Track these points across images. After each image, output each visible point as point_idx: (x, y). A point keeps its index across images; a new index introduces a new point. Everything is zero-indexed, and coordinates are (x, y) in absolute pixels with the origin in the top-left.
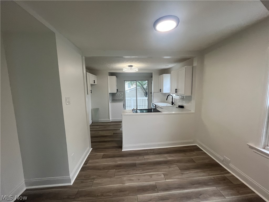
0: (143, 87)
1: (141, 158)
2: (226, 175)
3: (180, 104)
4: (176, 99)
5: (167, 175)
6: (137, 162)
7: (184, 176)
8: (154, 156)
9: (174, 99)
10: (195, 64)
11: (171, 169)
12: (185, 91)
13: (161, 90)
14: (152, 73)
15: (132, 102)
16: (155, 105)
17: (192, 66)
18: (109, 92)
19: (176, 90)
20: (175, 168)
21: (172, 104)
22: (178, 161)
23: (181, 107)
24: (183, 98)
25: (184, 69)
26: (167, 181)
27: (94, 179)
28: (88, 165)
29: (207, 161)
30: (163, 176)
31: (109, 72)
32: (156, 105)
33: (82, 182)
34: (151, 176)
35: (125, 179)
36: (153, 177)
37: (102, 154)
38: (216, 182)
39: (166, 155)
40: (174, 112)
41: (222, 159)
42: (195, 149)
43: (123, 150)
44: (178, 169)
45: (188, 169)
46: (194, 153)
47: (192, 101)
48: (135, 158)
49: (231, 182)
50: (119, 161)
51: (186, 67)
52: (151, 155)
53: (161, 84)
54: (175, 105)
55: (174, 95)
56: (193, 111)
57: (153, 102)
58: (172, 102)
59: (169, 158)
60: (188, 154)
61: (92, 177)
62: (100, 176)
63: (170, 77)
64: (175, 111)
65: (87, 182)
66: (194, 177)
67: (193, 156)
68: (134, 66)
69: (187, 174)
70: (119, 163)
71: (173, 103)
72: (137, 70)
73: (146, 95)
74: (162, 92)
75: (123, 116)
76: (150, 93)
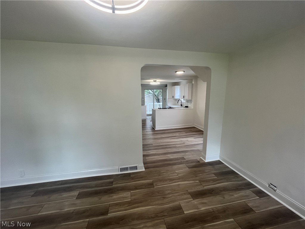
3: (186, 105)
4: (184, 103)
7: (187, 134)
10: (193, 83)
11: (181, 133)
12: (188, 97)
15: (148, 107)
19: (184, 96)
21: (181, 106)
23: (187, 107)
24: (188, 101)
25: (188, 85)
42: (194, 128)
43: (156, 130)
47: (192, 102)
51: (189, 83)
53: (173, 92)
54: (183, 106)
55: (182, 100)
56: (192, 108)
57: (167, 105)
58: (181, 104)
59: (181, 130)
60: (189, 129)
63: (179, 88)
68: (157, 81)
70: (156, 133)
72: (159, 84)
73: (158, 101)
74: (174, 98)
75: (156, 111)
76: (164, 99)
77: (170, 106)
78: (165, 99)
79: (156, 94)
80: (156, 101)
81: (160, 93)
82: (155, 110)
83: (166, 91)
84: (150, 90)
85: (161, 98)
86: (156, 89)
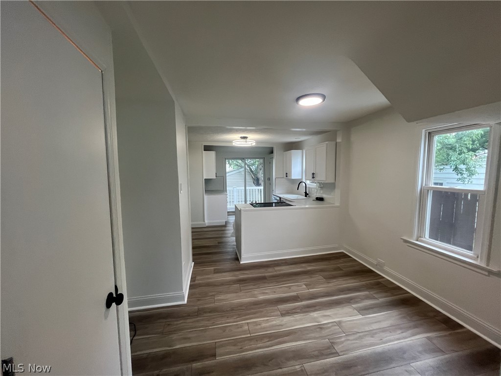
0: (251, 169)
1: (270, 270)
2: (380, 280)
3: (319, 196)
4: (312, 188)
5: (310, 285)
6: (266, 274)
7: (330, 285)
8: (288, 267)
9: (309, 188)
10: (339, 140)
11: (313, 279)
12: (326, 176)
13: (288, 175)
14: (272, 148)
15: (235, 194)
16: (278, 199)
17: (335, 142)
18: (204, 178)
19: (313, 174)
20: (318, 277)
21: (306, 196)
22: (322, 271)
23: (320, 199)
24: (323, 186)
25: (325, 145)
26: (310, 290)
27: (213, 295)
28: (196, 282)
29: (357, 268)
30: (304, 286)
31: (204, 146)
32: (280, 198)
33: (199, 300)
34: (289, 287)
35: (256, 293)
36: (292, 288)
37: (213, 268)
38: (369, 287)
39: (303, 265)
40: (307, 206)
41: (375, 262)
42: (342, 256)
43: (241, 263)
44: (322, 278)
45: (334, 277)
46: (341, 261)
47: (336, 190)
48: (262, 270)
49: (386, 286)
50: (241, 275)
51: (327, 142)
52: (283, 266)
53: (287, 165)
54: (309, 197)
55: (309, 183)
57: (274, 194)
58: (306, 193)
59: (309, 267)
60: (332, 262)
61: (211, 294)
62: (220, 293)
63: (301, 154)
64: (309, 204)
65: (206, 299)
66: (342, 285)
67: (340, 263)
68: (249, 138)
69: (334, 282)
70: (242, 277)
71: (308, 194)
72: (254, 144)
73: (257, 182)
74: (288, 177)
75: (242, 212)
76: (266, 179)
77: (281, 196)
78: (269, 179)
79: (253, 168)
80: (254, 183)
81: (261, 166)
82: (240, 211)
83: (271, 163)
84: (240, 161)
85: (261, 175)
86: (250, 158)
